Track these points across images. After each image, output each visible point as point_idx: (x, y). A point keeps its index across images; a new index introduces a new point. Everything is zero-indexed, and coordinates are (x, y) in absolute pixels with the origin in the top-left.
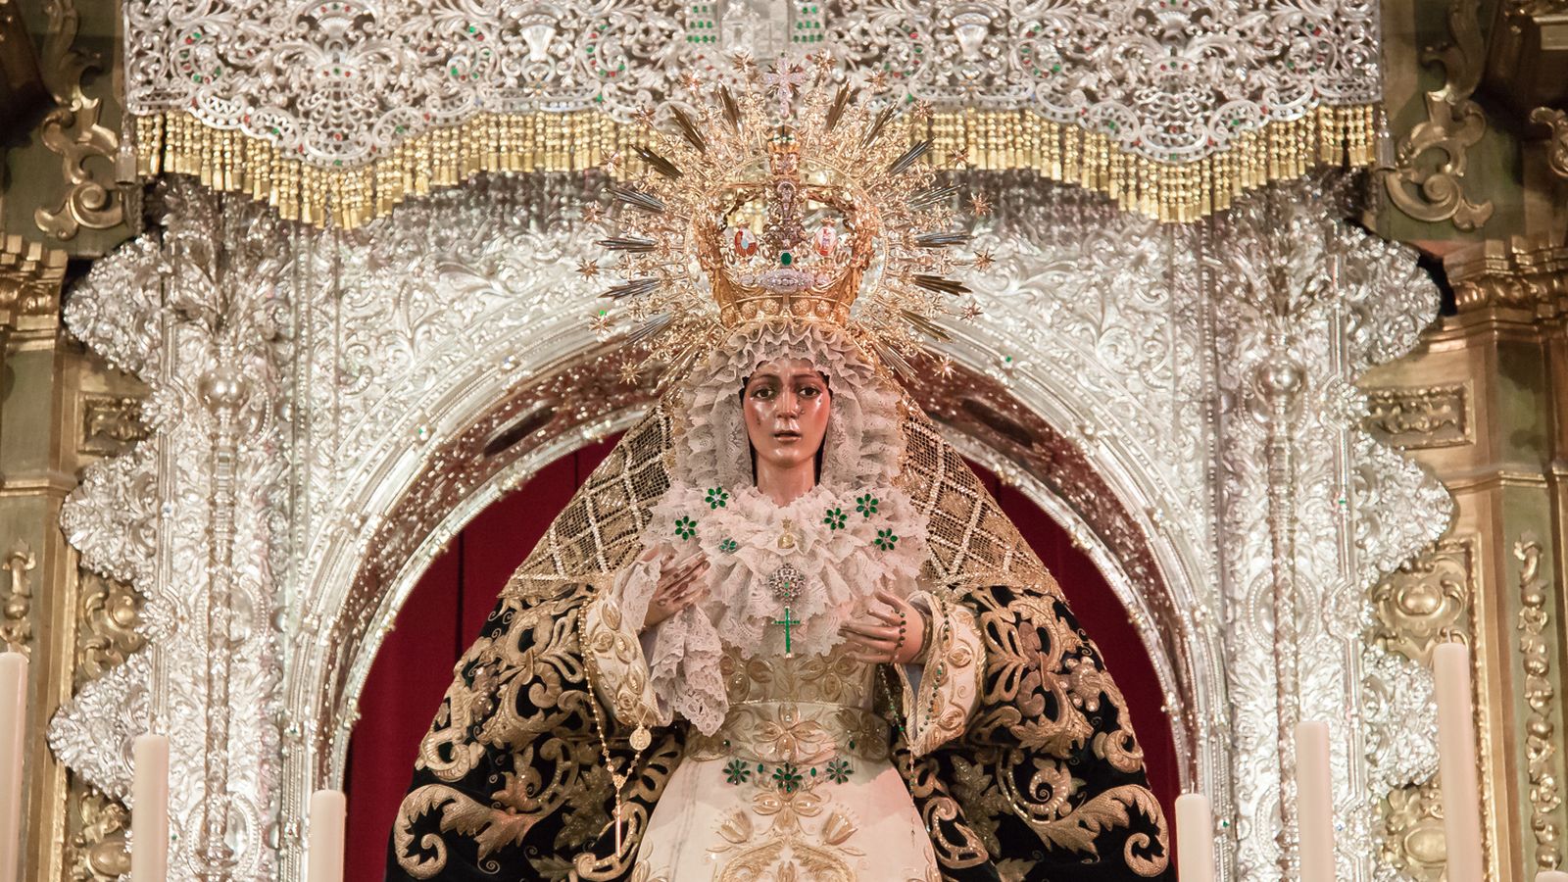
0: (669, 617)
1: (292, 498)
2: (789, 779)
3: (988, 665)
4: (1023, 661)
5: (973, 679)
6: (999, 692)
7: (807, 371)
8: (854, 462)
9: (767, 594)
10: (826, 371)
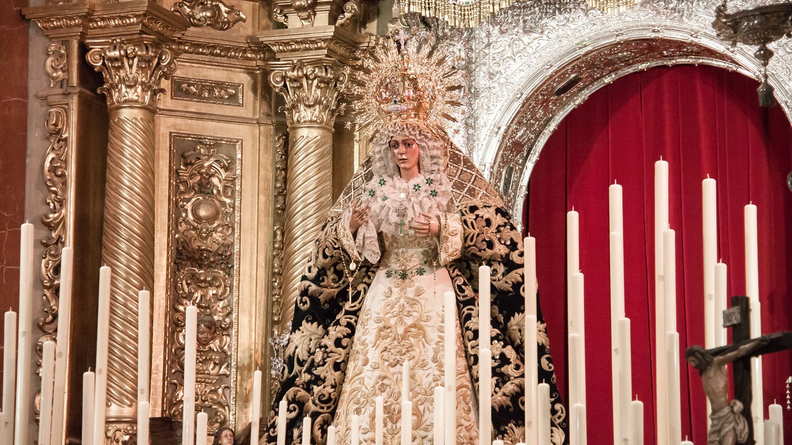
0: (360, 225)
1: (474, 122)
2: (404, 276)
3: (464, 234)
4: (477, 231)
5: (460, 239)
6: (469, 243)
7: (407, 138)
8: (429, 166)
9: (395, 214)
10: (413, 138)
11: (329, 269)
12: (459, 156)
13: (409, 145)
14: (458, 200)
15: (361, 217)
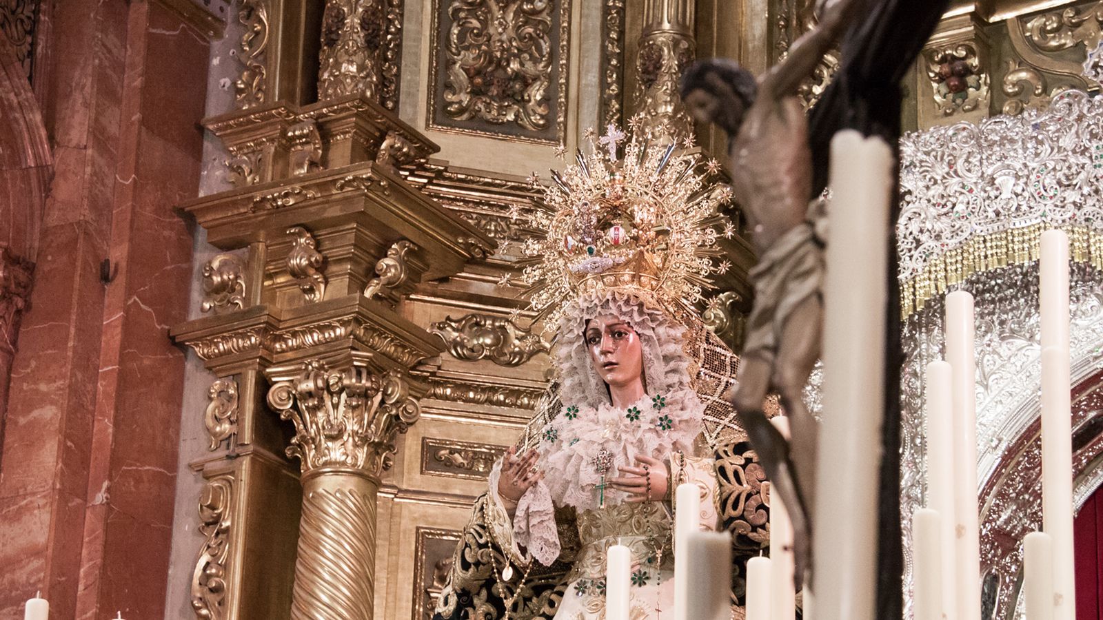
0: (523, 493)
1: (922, 493)
3: (721, 494)
5: (712, 505)
6: (730, 511)
7: (616, 321)
8: (662, 377)
9: (591, 469)
10: (627, 319)
11: (478, 594)
12: (723, 358)
13: (620, 334)
14: (714, 435)
15: (522, 475)
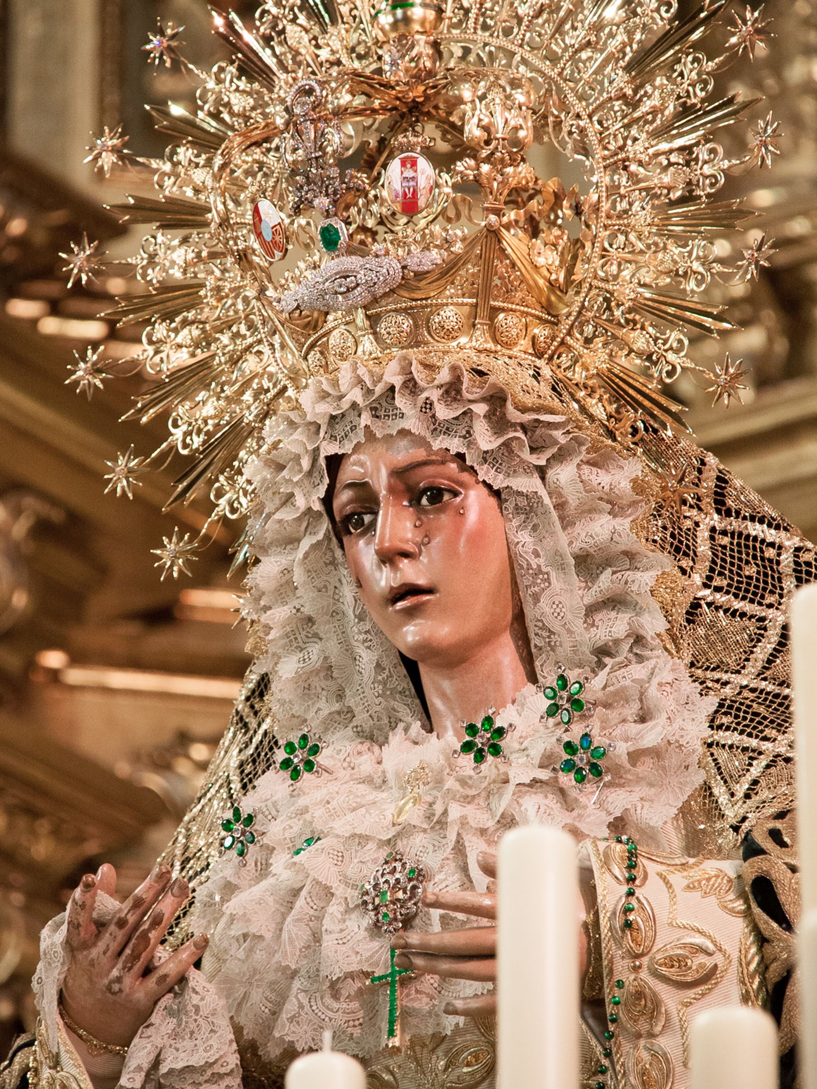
0: (144, 1018)
7: (420, 454)
8: (578, 625)
9: (360, 924)
10: (455, 445)
12: (770, 553)
13: (436, 494)
14: (741, 789)
15: (135, 957)
